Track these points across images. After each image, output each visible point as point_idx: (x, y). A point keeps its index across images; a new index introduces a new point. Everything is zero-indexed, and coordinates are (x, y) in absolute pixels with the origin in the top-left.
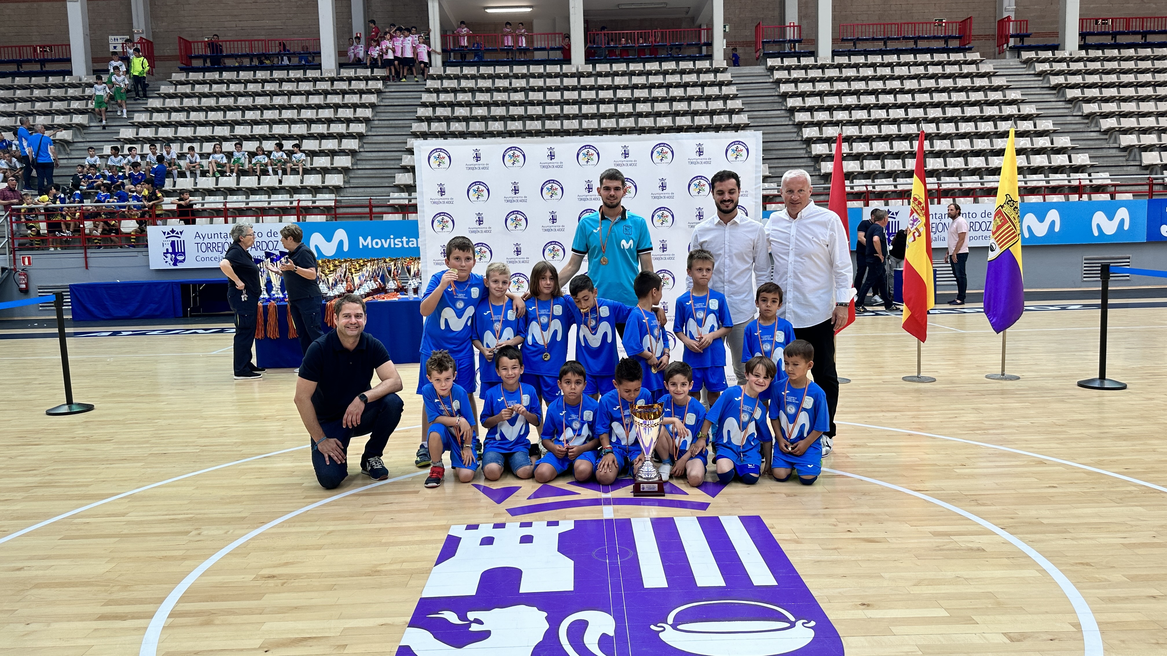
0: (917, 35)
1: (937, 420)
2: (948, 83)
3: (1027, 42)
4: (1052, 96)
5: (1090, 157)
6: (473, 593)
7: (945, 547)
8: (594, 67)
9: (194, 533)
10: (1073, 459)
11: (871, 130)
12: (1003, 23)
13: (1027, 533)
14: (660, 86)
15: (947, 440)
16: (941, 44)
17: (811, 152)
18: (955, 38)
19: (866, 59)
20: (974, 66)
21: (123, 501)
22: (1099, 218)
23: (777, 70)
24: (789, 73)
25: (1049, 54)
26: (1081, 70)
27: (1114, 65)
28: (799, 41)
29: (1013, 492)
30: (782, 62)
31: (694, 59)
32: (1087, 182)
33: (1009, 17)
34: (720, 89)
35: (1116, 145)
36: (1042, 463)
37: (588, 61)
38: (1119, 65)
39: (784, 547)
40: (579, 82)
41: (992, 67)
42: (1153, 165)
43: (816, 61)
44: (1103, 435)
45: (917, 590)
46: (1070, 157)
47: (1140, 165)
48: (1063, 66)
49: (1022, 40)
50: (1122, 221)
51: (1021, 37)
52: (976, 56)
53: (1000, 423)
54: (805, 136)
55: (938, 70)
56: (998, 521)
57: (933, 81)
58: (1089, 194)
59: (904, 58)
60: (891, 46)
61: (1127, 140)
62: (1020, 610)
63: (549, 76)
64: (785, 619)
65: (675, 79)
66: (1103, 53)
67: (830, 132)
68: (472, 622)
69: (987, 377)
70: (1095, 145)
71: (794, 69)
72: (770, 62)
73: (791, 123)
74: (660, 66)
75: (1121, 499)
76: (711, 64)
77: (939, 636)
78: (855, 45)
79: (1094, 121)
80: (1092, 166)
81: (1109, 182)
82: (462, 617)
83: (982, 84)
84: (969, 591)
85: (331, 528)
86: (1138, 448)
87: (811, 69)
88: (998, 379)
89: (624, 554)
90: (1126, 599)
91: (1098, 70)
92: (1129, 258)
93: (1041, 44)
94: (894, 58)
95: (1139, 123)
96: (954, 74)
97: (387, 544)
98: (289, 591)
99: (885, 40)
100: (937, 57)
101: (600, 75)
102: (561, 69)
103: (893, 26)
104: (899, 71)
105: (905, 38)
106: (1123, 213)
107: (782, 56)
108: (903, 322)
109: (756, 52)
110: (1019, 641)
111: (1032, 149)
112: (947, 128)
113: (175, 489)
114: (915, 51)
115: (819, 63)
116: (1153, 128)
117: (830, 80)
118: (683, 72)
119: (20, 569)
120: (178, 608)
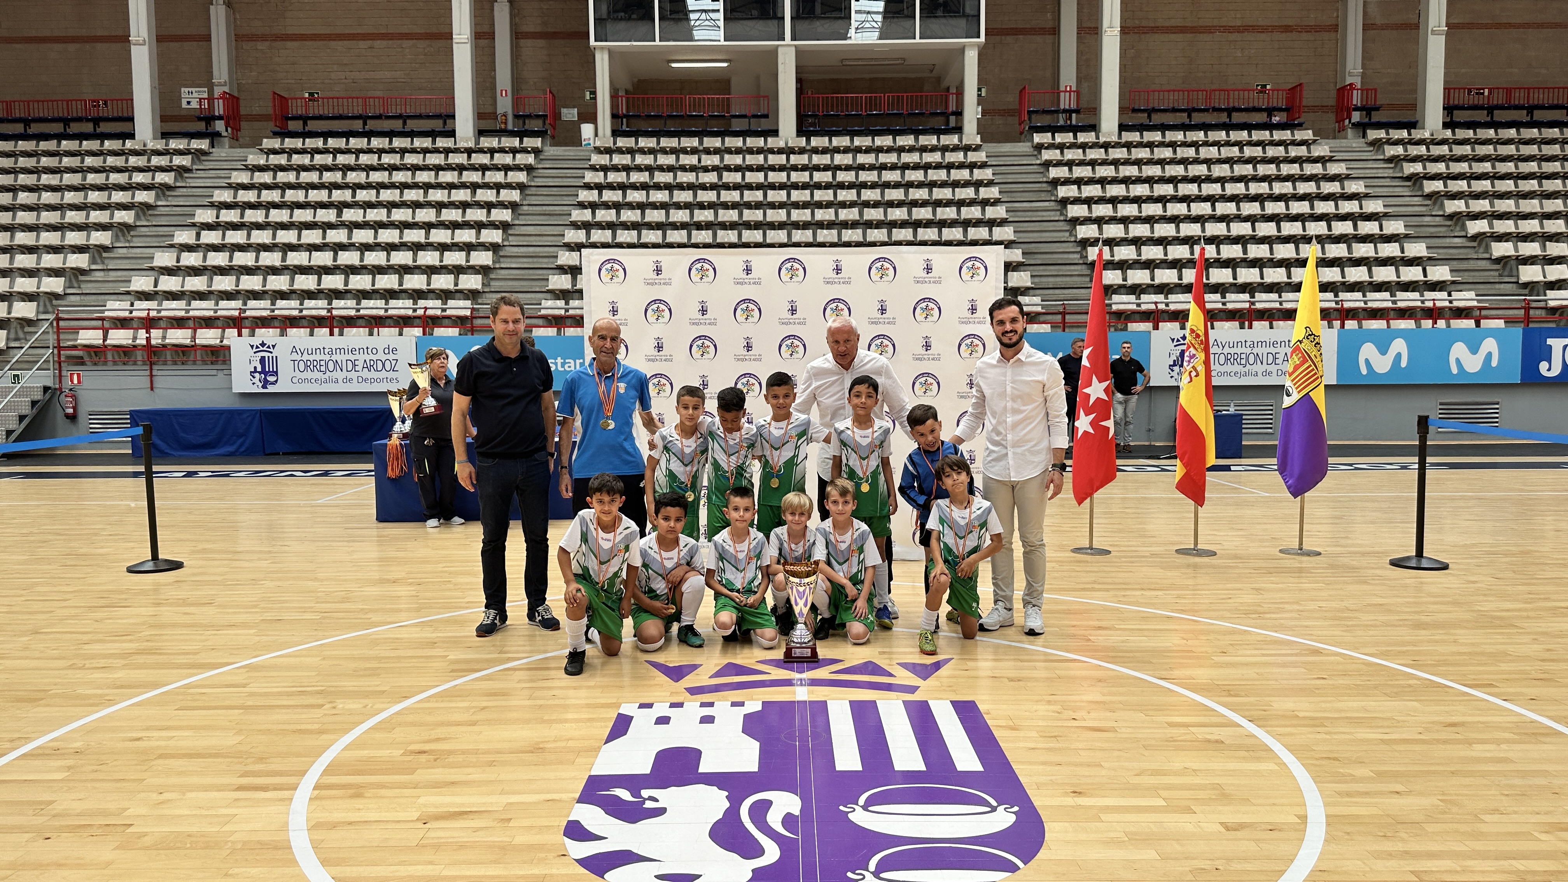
0: (1231, 105)
1: (1206, 601)
2: (1270, 169)
3: (1376, 117)
4: (1406, 189)
5: (1451, 271)
6: (648, 771)
7: (1179, 738)
8: (808, 141)
9: (328, 706)
10: (1355, 649)
11: (1165, 230)
12: (1344, 91)
13: (1277, 726)
14: (894, 167)
15: (1213, 624)
16: (1261, 118)
17: (1086, 257)
18: (1280, 110)
19: (1164, 136)
20: (1304, 148)
21: (240, 671)
22: (1459, 350)
23: (1046, 148)
24: (1062, 153)
25: (1404, 134)
26: (1444, 156)
27: (1489, 150)
28: (1077, 111)
29: (1273, 682)
30: (1053, 138)
31: (938, 132)
32: (1447, 304)
33: (1351, 85)
34: (971, 173)
35: (1487, 256)
36: (1317, 652)
37: (800, 132)
38: (1495, 150)
39: (996, 733)
40: (788, 159)
41: (1328, 150)
42: (1533, 282)
43: (1097, 137)
44: (1401, 623)
45: (1136, 780)
46: (1424, 270)
47: (1517, 283)
48: (1422, 150)
49: (1369, 115)
50: (1489, 355)
51: (1367, 110)
52: (1308, 135)
53: (1281, 606)
54: (1079, 236)
55: (1257, 152)
56: (1247, 713)
57: (1250, 166)
58: (1448, 320)
59: (1214, 136)
60: (1197, 118)
61: (1501, 249)
62: (1246, 801)
63: (750, 151)
64: (985, 803)
65: (915, 157)
66: (1475, 133)
67: (1114, 231)
68: (645, 799)
69: (1281, 551)
70: (1460, 254)
71: (1068, 148)
72: (1037, 138)
73: (1062, 218)
74: (894, 140)
75: (1396, 693)
76: (961, 140)
77: (1151, 825)
78: (1149, 117)
79: (1460, 224)
80: (1453, 282)
81: (1475, 303)
82: (636, 793)
83: (1314, 172)
84: (1195, 782)
85: (485, 704)
86: (1437, 637)
87: (1091, 147)
88: (1293, 554)
89: (815, 736)
90: (1367, 794)
91: (1467, 156)
92: (1497, 404)
93: (1392, 120)
94: (1200, 136)
95: (1517, 227)
96: (1278, 158)
97: (551, 722)
98: (444, 767)
99: (1190, 111)
100: (1257, 135)
101: (815, 151)
102: (766, 142)
103: (1200, 93)
104: (1207, 152)
105: (1215, 109)
106: (1490, 345)
107: (1054, 129)
108: (1177, 481)
109: (1020, 124)
110: (1235, 830)
111: (1376, 259)
112: (1267, 229)
113: (298, 659)
114: (1228, 127)
115: (1102, 140)
116: (1536, 233)
117: (1116, 163)
118: (924, 149)
119: (138, 739)
120: (321, 781)
